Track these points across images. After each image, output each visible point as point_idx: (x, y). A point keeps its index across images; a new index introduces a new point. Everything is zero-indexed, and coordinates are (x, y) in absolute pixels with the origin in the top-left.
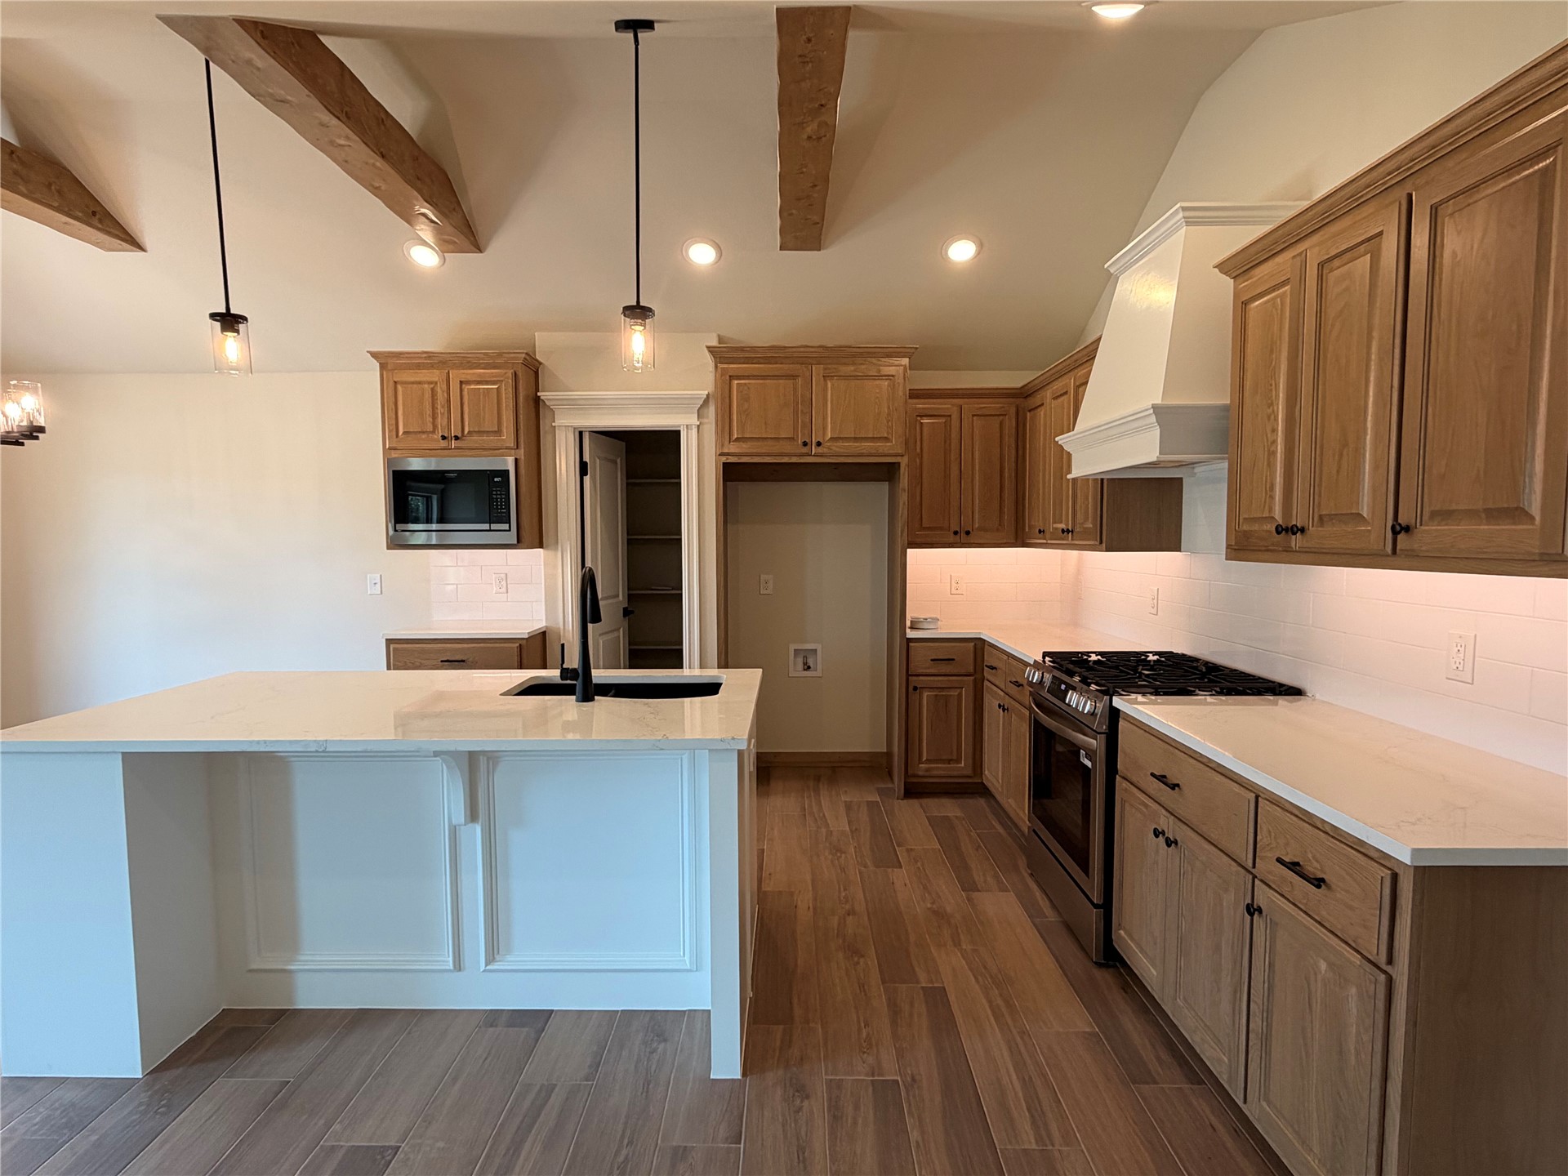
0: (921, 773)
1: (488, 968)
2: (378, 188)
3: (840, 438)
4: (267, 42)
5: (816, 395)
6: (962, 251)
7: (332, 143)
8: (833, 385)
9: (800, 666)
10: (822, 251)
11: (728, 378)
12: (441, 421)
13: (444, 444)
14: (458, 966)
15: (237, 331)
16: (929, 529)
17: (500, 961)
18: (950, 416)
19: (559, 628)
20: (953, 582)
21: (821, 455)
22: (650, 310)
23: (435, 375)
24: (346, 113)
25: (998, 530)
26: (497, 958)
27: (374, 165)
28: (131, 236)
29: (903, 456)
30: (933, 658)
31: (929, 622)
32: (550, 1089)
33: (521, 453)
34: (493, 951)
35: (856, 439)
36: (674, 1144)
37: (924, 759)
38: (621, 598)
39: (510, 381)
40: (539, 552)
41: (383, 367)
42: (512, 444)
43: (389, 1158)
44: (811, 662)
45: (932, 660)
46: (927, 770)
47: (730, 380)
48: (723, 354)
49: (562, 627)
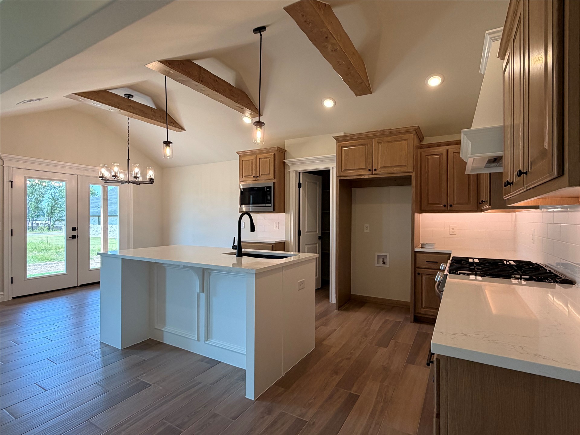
0: (422, 312)
1: (205, 342)
2: (221, 101)
3: (384, 167)
4: (170, 65)
5: (375, 151)
6: (435, 82)
7: (201, 90)
8: (381, 145)
9: (381, 262)
10: (372, 94)
11: (341, 147)
12: (254, 172)
13: (254, 179)
14: (199, 340)
15: (170, 146)
16: (431, 204)
17: (209, 341)
18: (442, 154)
19: (289, 241)
20: (451, 229)
21: (376, 174)
22: (263, 123)
23: (253, 157)
24: (201, 80)
25: (467, 204)
26: (209, 339)
27: (215, 94)
28: (182, 127)
29: (412, 172)
30: (427, 261)
31: (429, 245)
32: (200, 383)
33: (276, 181)
34: (207, 338)
35: (391, 167)
36: (216, 412)
37: (424, 306)
38: (318, 232)
39: (273, 157)
40: (284, 215)
41: (240, 156)
42: (273, 177)
43: (147, 387)
44: (385, 261)
45: (426, 262)
46: (425, 311)
47: (342, 148)
48: (338, 139)
49: (290, 240)
